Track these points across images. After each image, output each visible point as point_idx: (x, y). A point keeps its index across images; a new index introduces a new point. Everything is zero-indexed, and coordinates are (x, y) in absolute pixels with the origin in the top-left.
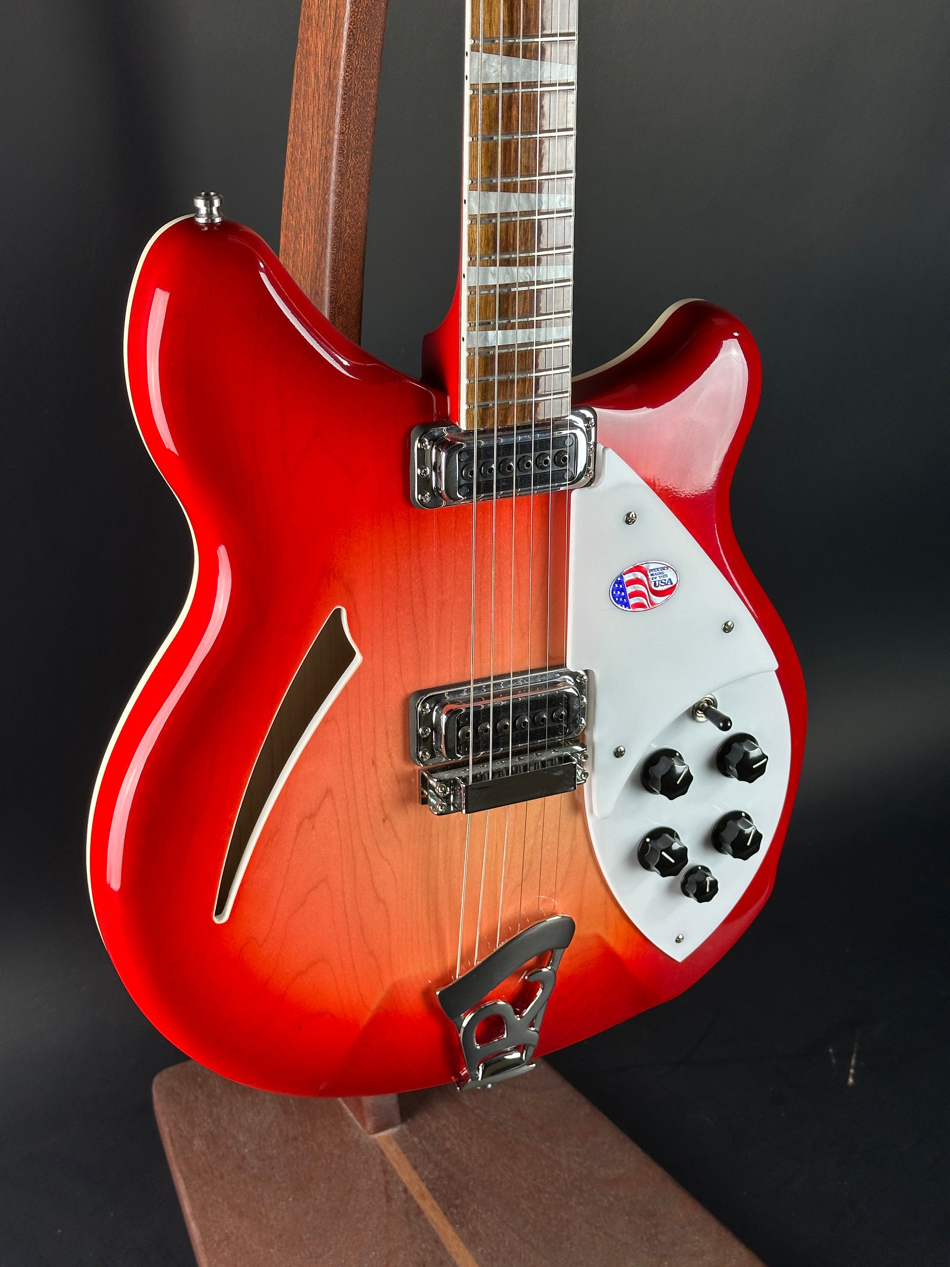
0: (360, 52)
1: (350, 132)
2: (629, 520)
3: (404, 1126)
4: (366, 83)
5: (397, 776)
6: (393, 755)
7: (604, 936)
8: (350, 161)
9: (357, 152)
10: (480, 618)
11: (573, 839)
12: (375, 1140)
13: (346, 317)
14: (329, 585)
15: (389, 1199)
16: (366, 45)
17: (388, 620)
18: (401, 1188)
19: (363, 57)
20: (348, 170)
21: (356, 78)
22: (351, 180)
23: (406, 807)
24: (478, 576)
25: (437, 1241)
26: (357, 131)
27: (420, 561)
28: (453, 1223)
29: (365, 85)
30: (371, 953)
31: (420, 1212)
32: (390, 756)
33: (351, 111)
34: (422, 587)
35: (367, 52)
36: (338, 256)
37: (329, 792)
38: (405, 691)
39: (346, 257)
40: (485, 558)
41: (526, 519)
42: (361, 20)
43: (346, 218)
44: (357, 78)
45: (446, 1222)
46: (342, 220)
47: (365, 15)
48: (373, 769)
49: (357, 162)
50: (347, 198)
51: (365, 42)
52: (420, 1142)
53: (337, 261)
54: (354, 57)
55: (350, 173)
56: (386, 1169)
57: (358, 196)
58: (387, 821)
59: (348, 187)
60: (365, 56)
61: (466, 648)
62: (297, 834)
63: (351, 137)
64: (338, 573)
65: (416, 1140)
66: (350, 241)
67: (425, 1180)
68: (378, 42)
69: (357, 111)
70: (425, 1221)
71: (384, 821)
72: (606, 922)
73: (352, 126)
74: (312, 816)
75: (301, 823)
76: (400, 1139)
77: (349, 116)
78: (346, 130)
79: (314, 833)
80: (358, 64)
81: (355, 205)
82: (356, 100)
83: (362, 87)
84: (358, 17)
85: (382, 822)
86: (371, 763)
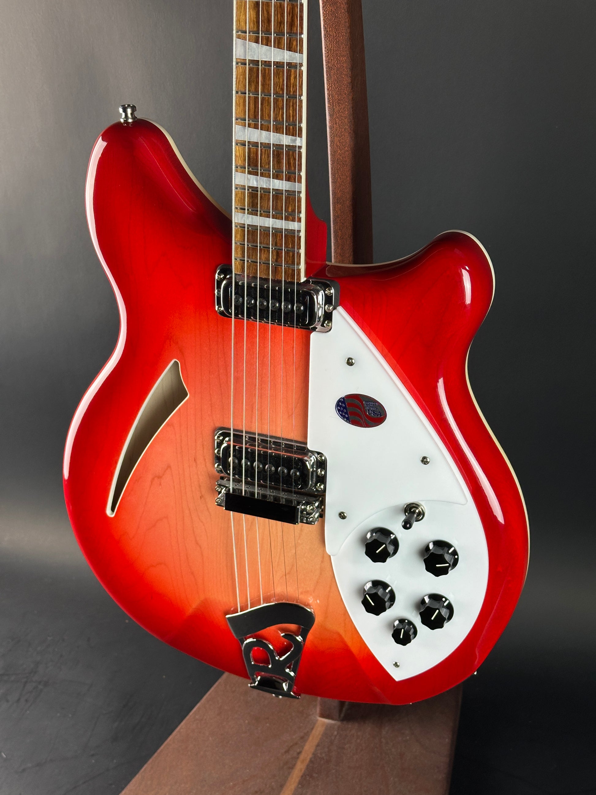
0: (332, 40)
1: (332, 89)
2: (350, 362)
3: (338, 723)
4: (339, 60)
5: (209, 474)
6: (207, 460)
7: (343, 636)
8: (335, 107)
9: (339, 103)
10: (261, 396)
11: (322, 562)
12: (317, 720)
13: (343, 206)
14: (170, 345)
15: (287, 752)
16: (335, 35)
17: (204, 377)
18: (298, 751)
19: (335, 42)
20: (334, 113)
21: (331, 56)
22: (337, 119)
23: (214, 495)
24: (260, 369)
25: (282, 786)
26: (337, 89)
27: (223, 347)
28: (300, 783)
29: (338, 60)
30: (192, 573)
31: (292, 767)
32: (205, 460)
33: (331, 76)
34: (225, 364)
35: (337, 40)
36: (334, 166)
37: (169, 467)
38: (215, 425)
39: (340, 168)
40: (265, 359)
41: (292, 342)
42: (329, 19)
43: (337, 143)
44: (333, 56)
45: (297, 780)
46: (334, 144)
47: (331, 17)
48: (194, 464)
49: (340, 109)
50: (336, 131)
51: (334, 33)
52: (336, 736)
53: (333, 169)
54: (328, 43)
55: (336, 114)
56: (304, 738)
57: (343, 130)
58: (202, 499)
59: (336, 124)
60: (336, 42)
61: (252, 411)
62: (151, 484)
63: (334, 92)
64: (176, 340)
65: (336, 733)
66: (341, 158)
67: (315, 754)
68: (343, 34)
69: (336, 77)
70: (289, 774)
71: (201, 498)
72: (345, 628)
73: (333, 86)
74: (159, 477)
75: (153, 479)
76: (329, 728)
77: (330, 79)
78: (330, 88)
79: (160, 487)
80: (332, 47)
81: (342, 136)
82: (334, 69)
83: (337, 62)
84: (327, 17)
85: (199, 498)
86: (193, 460)
